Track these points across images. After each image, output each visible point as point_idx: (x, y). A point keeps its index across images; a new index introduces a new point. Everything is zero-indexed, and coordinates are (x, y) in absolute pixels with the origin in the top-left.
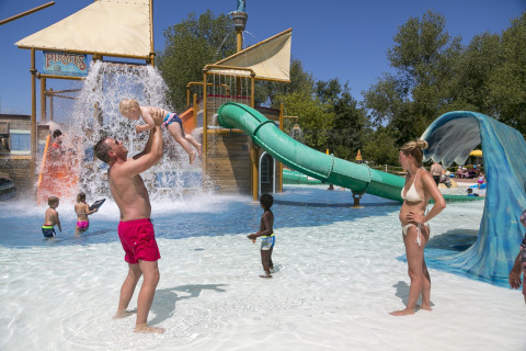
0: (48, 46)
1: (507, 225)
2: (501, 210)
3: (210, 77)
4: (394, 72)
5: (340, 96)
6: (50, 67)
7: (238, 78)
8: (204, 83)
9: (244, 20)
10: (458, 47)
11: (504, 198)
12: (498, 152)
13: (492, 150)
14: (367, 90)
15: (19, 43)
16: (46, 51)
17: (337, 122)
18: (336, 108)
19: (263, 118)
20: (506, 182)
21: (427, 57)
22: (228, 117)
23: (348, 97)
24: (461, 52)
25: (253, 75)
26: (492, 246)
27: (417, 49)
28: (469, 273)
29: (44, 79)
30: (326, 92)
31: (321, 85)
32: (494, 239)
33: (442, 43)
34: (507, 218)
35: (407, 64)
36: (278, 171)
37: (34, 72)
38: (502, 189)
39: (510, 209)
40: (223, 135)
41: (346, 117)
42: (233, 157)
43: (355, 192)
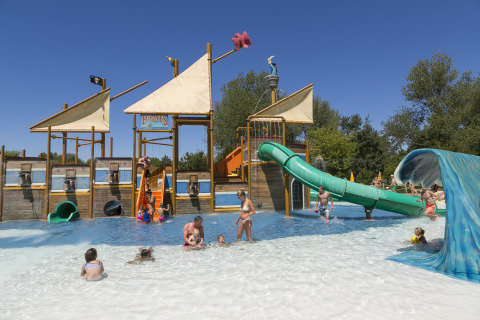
0: (144, 111)
1: (463, 232)
2: (457, 221)
3: (252, 124)
4: (409, 105)
5: (361, 127)
6: (145, 125)
7: (273, 123)
8: (248, 128)
9: (277, 81)
10: (469, 79)
11: (459, 212)
12: (453, 179)
13: (448, 177)
14: (386, 121)
15: (126, 111)
16: (142, 114)
17: (361, 149)
18: (360, 137)
19: (291, 153)
20: (460, 201)
21: (439, 91)
22: (265, 152)
23: (368, 129)
24: (472, 84)
25: (284, 121)
26: (452, 248)
27: (429, 85)
28: (437, 269)
29: (140, 132)
30: (349, 125)
31: (345, 120)
32: (453, 243)
33: (452, 78)
34: (462, 227)
35: (419, 97)
36: (307, 192)
37: (134, 129)
38: (457, 206)
39: (464, 221)
40: (263, 166)
41: (368, 145)
42: (270, 182)
43: (366, 208)
